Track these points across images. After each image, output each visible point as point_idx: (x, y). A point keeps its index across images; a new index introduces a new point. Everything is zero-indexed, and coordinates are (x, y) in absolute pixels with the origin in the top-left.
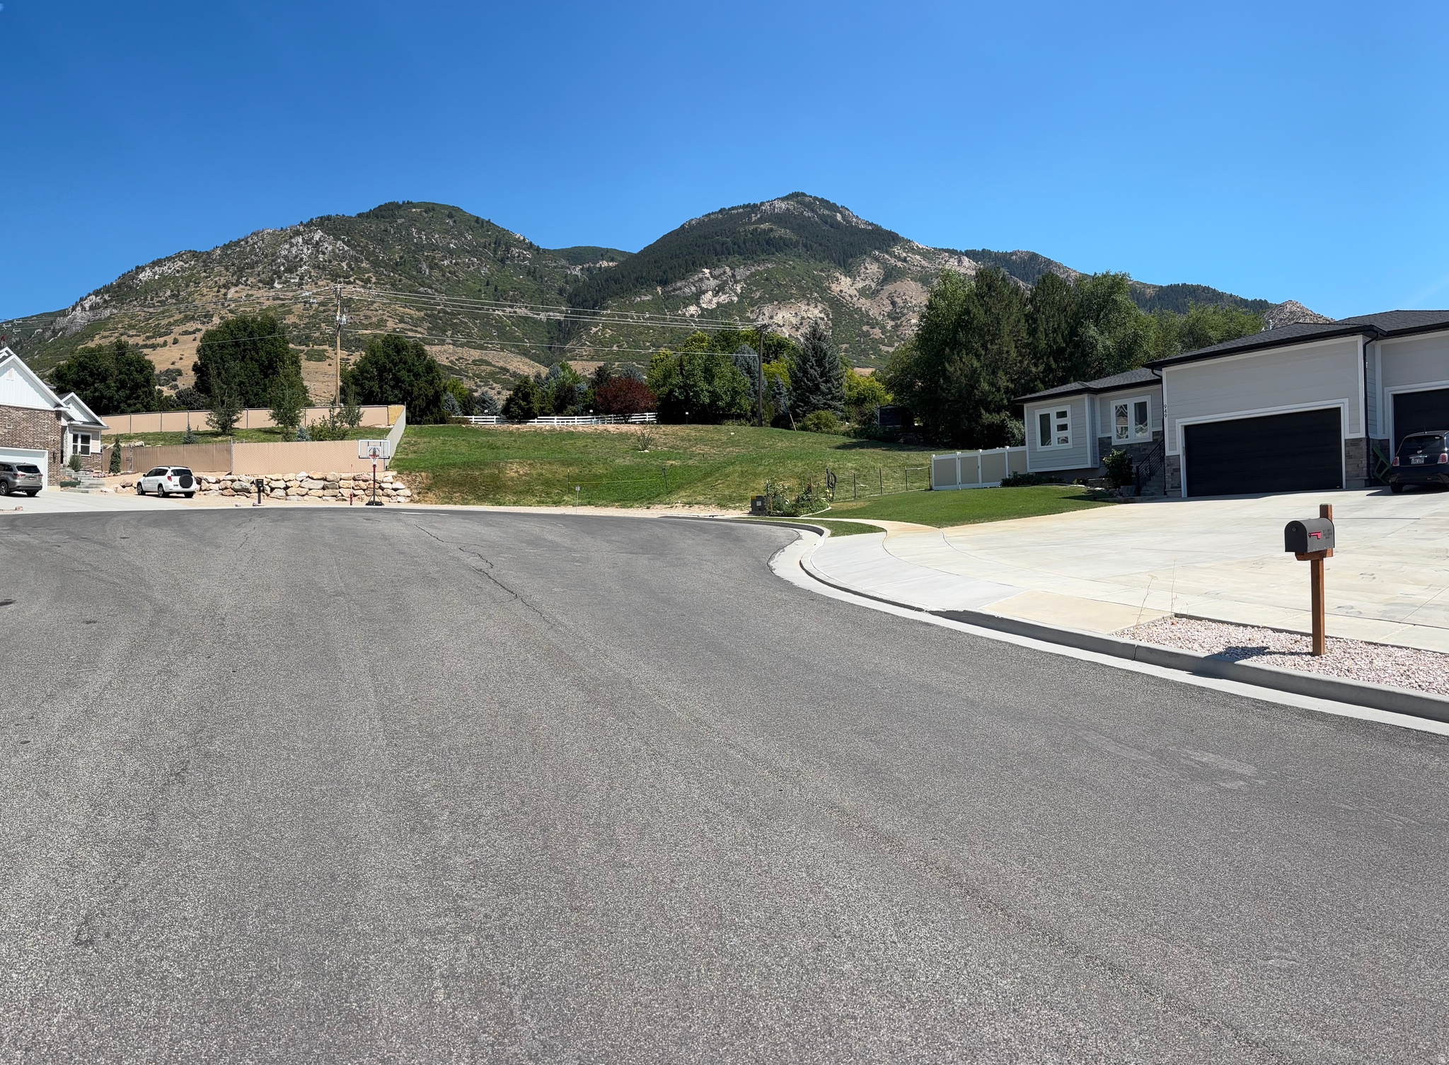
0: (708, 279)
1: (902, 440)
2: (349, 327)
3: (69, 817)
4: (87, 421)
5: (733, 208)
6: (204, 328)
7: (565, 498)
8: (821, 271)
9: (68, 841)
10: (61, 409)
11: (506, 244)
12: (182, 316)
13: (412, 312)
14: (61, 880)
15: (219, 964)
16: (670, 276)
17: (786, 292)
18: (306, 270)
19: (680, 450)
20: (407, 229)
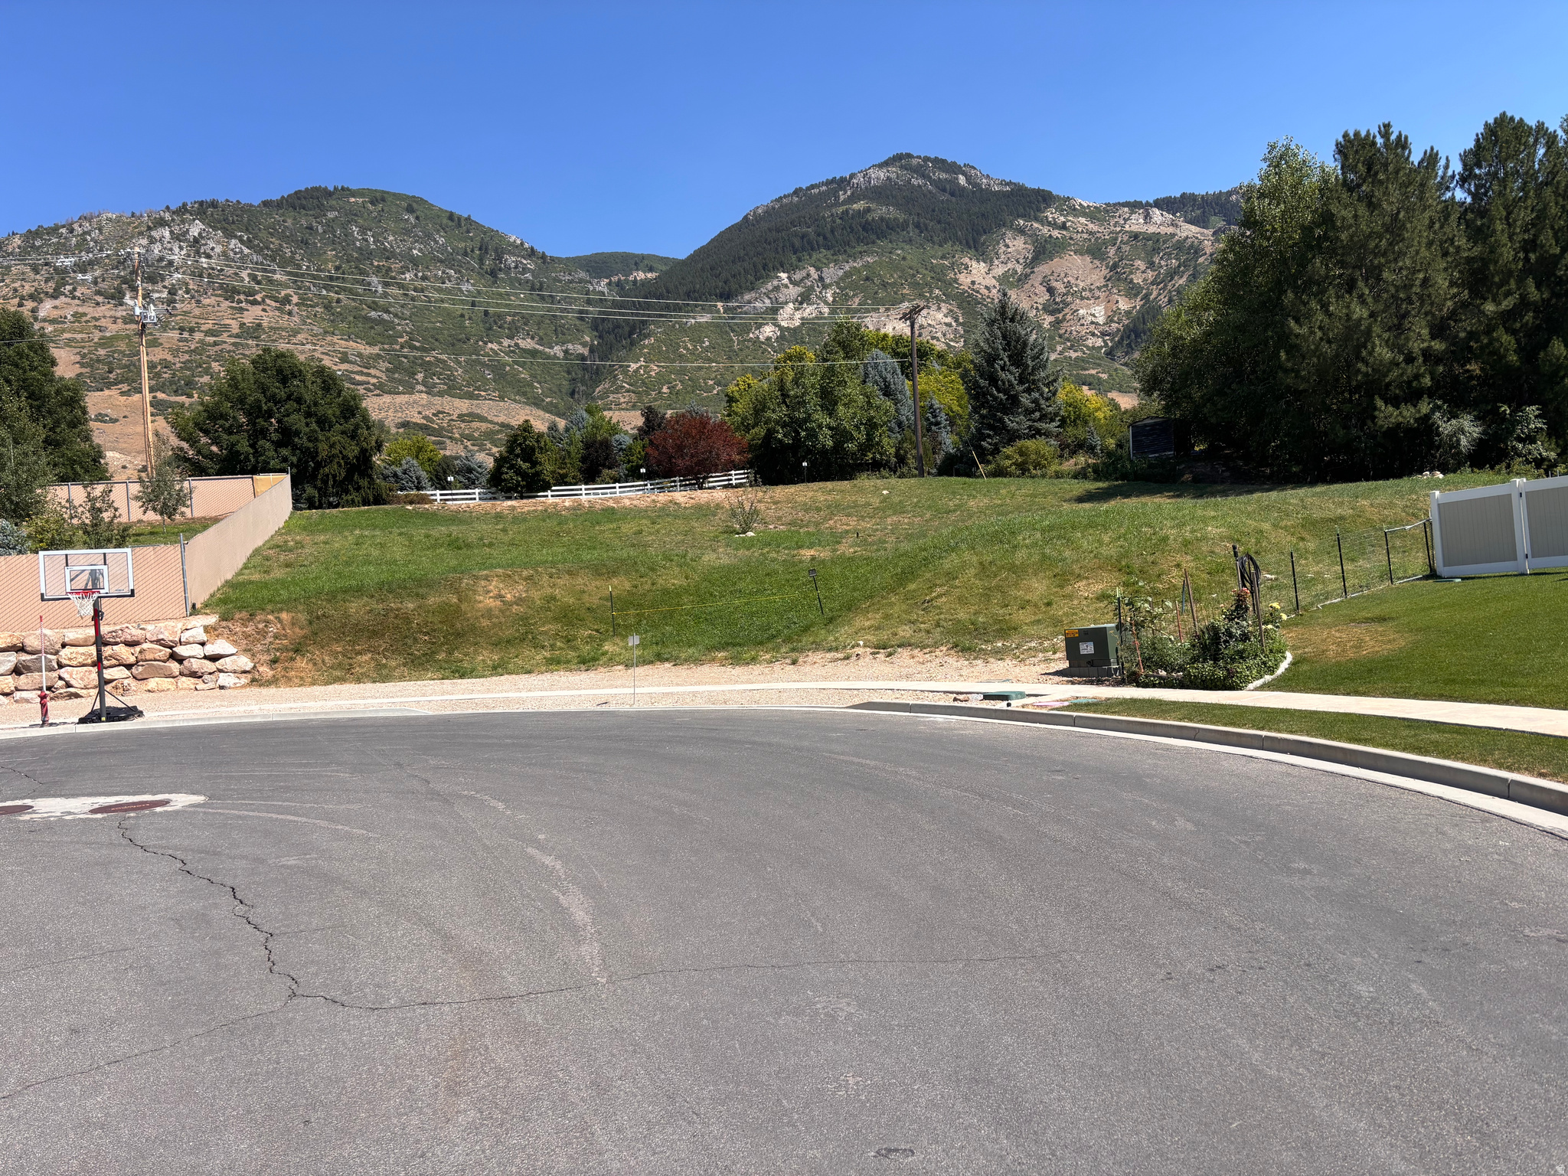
0: (786, 286)
1: (1188, 477)
5: (813, 187)
7: (607, 647)
8: (942, 258)
11: (496, 250)
13: (361, 347)
16: (734, 286)
17: (896, 293)
18: (179, 280)
19: (812, 529)
20: (344, 227)
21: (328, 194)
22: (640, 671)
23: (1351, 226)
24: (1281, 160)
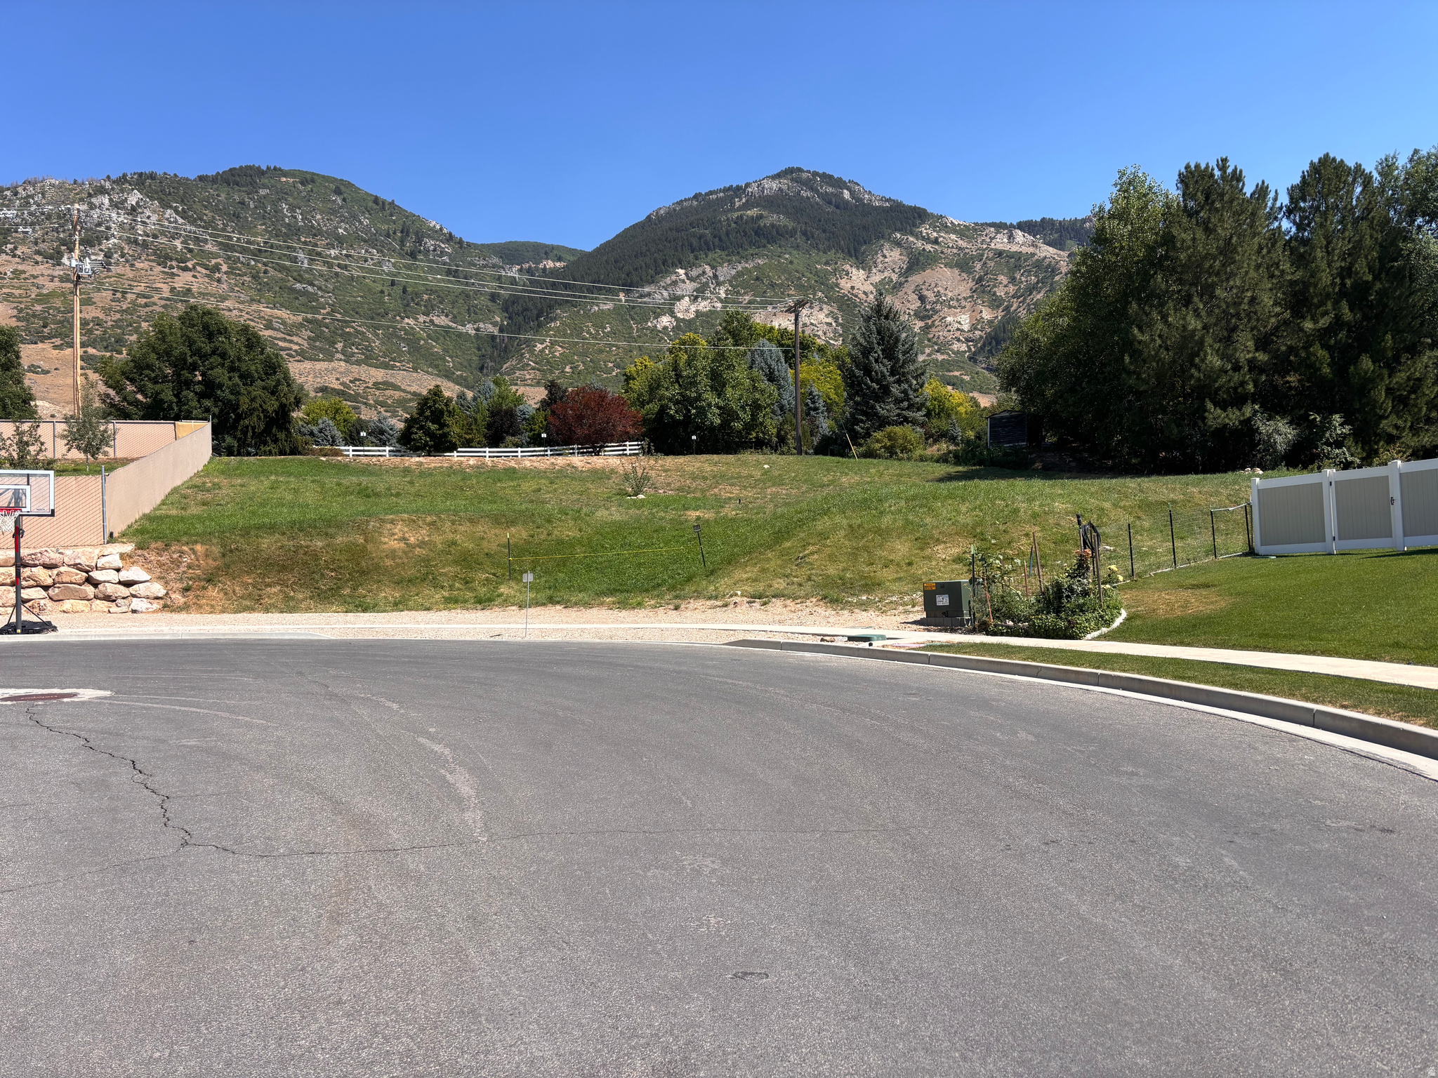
0: (683, 282)
1: (1038, 465)
5: (711, 193)
7: (503, 589)
8: (825, 264)
11: (417, 234)
13: (285, 316)
16: (635, 279)
18: (115, 244)
19: (698, 495)
20: (274, 203)
21: (261, 173)
22: (533, 611)
23: (1189, 248)
24: (1129, 186)
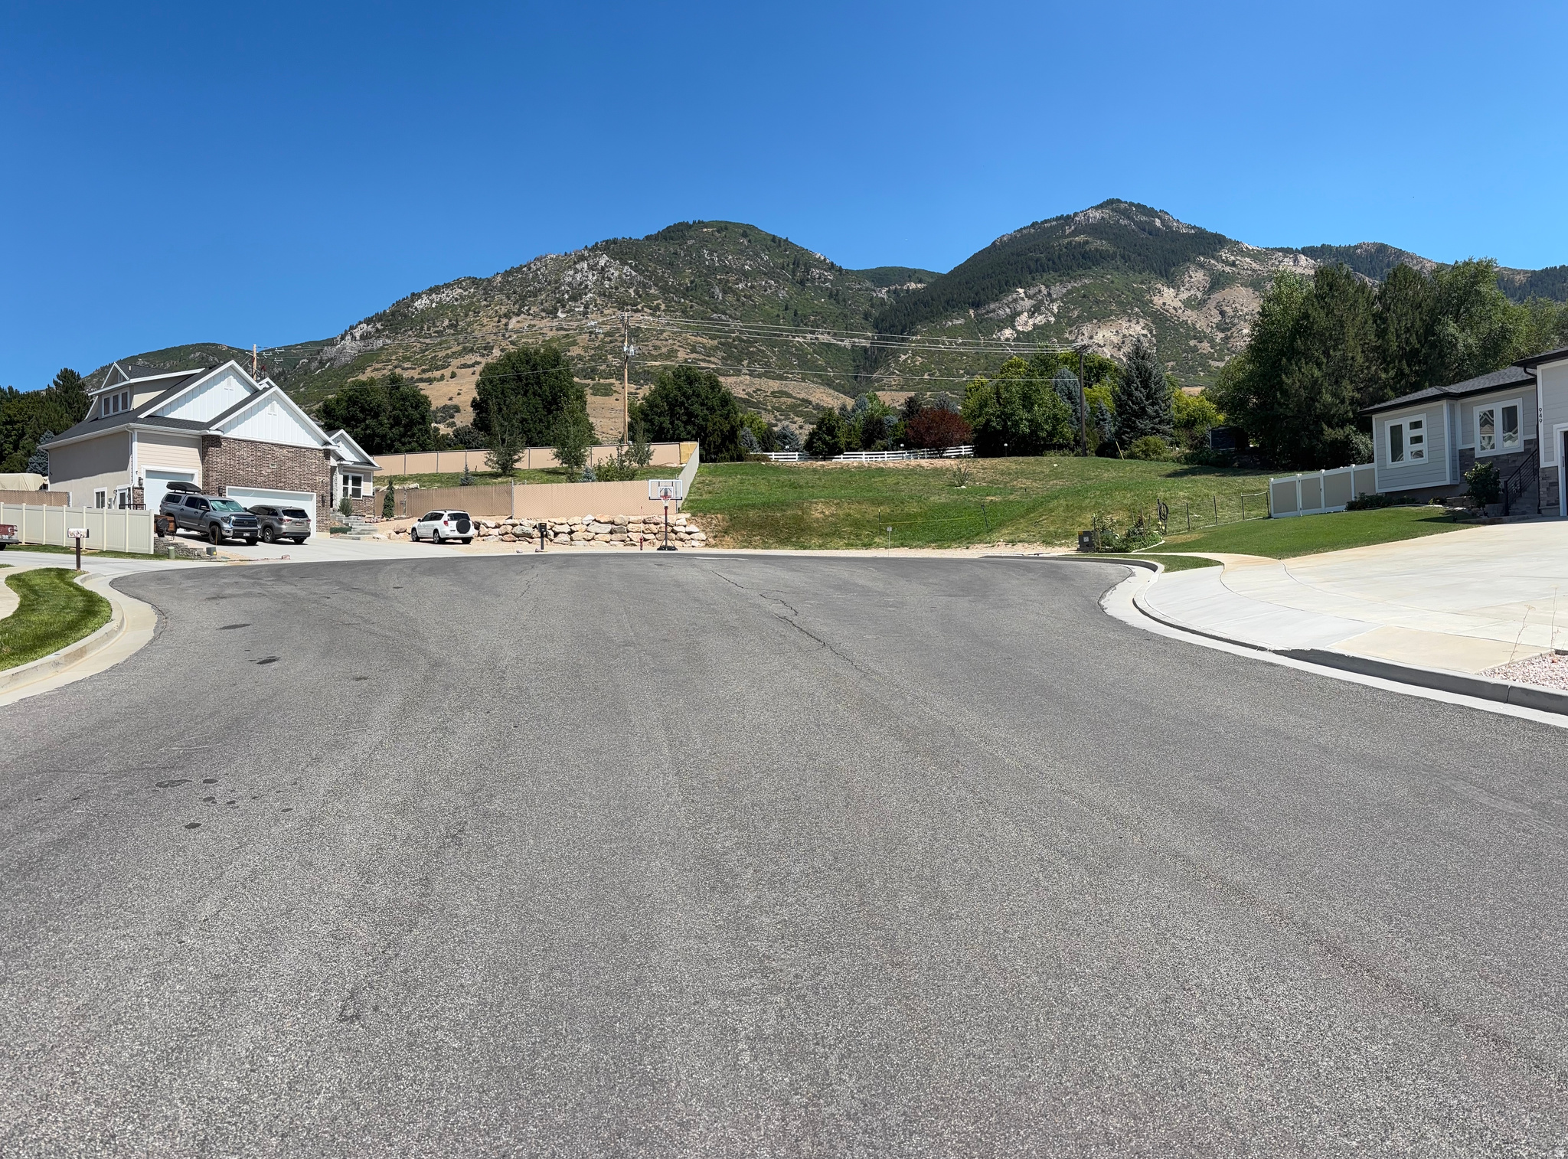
0: (1023, 299)
1: (1236, 464)
2: (637, 359)
3: (334, 887)
4: (358, 460)
5: (1046, 221)
6: (484, 361)
7: (876, 540)
8: (1141, 283)
9: (333, 912)
10: (330, 447)
11: (805, 265)
12: (460, 348)
13: (705, 341)
14: (325, 954)
15: (500, 1031)
16: (983, 297)
17: (1105, 309)
18: (591, 298)
19: (1001, 485)
20: (698, 250)
21: (689, 227)
22: (892, 550)
